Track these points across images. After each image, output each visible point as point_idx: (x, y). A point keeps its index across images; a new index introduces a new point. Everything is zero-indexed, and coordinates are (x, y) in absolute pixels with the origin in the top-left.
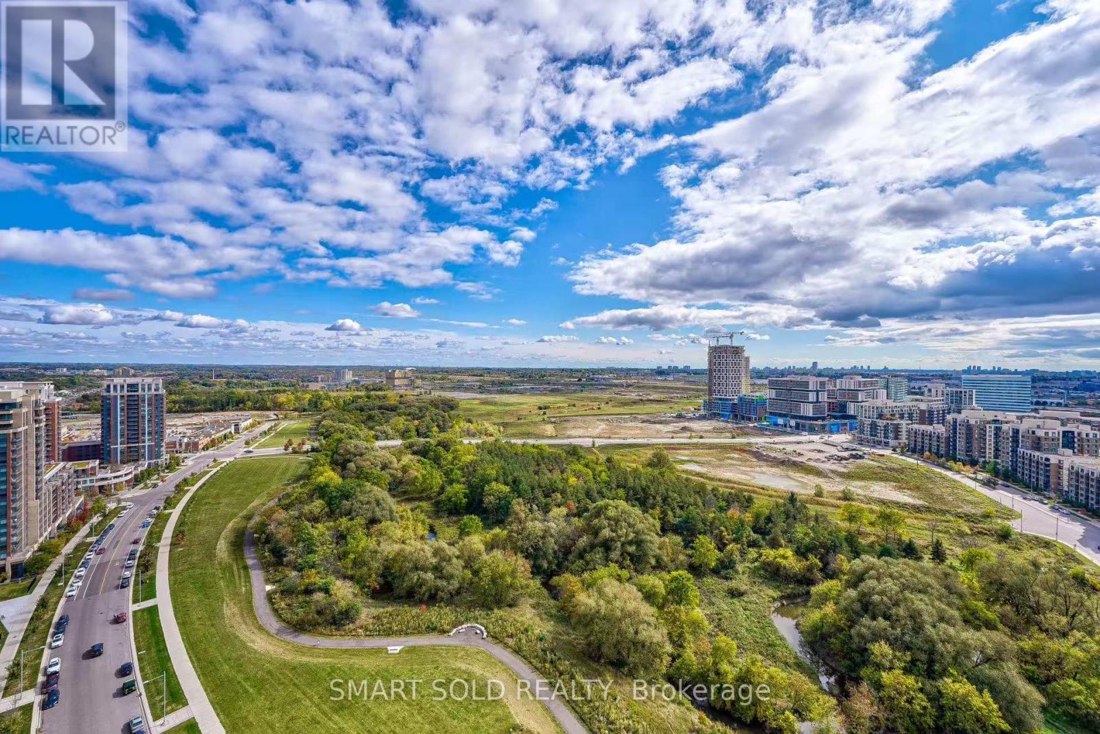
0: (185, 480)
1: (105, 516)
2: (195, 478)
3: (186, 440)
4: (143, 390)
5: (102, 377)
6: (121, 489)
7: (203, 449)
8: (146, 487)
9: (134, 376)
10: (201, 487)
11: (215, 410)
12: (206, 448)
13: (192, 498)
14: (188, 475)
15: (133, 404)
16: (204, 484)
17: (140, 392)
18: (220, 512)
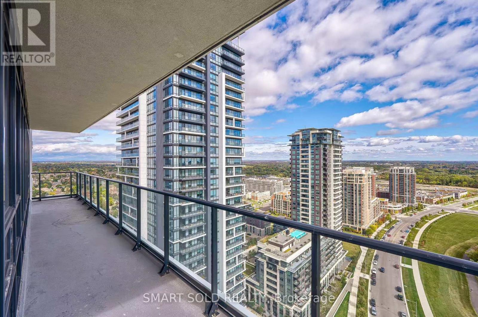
0: (426, 216)
1: (390, 222)
2: (431, 217)
3: (426, 197)
4: (406, 172)
5: (389, 167)
6: (397, 213)
7: (435, 203)
8: (407, 214)
9: (401, 166)
10: (434, 222)
11: (442, 184)
12: (437, 203)
13: (430, 226)
14: (427, 214)
15: (401, 178)
16: (436, 221)
17: (404, 173)
18: (446, 238)
